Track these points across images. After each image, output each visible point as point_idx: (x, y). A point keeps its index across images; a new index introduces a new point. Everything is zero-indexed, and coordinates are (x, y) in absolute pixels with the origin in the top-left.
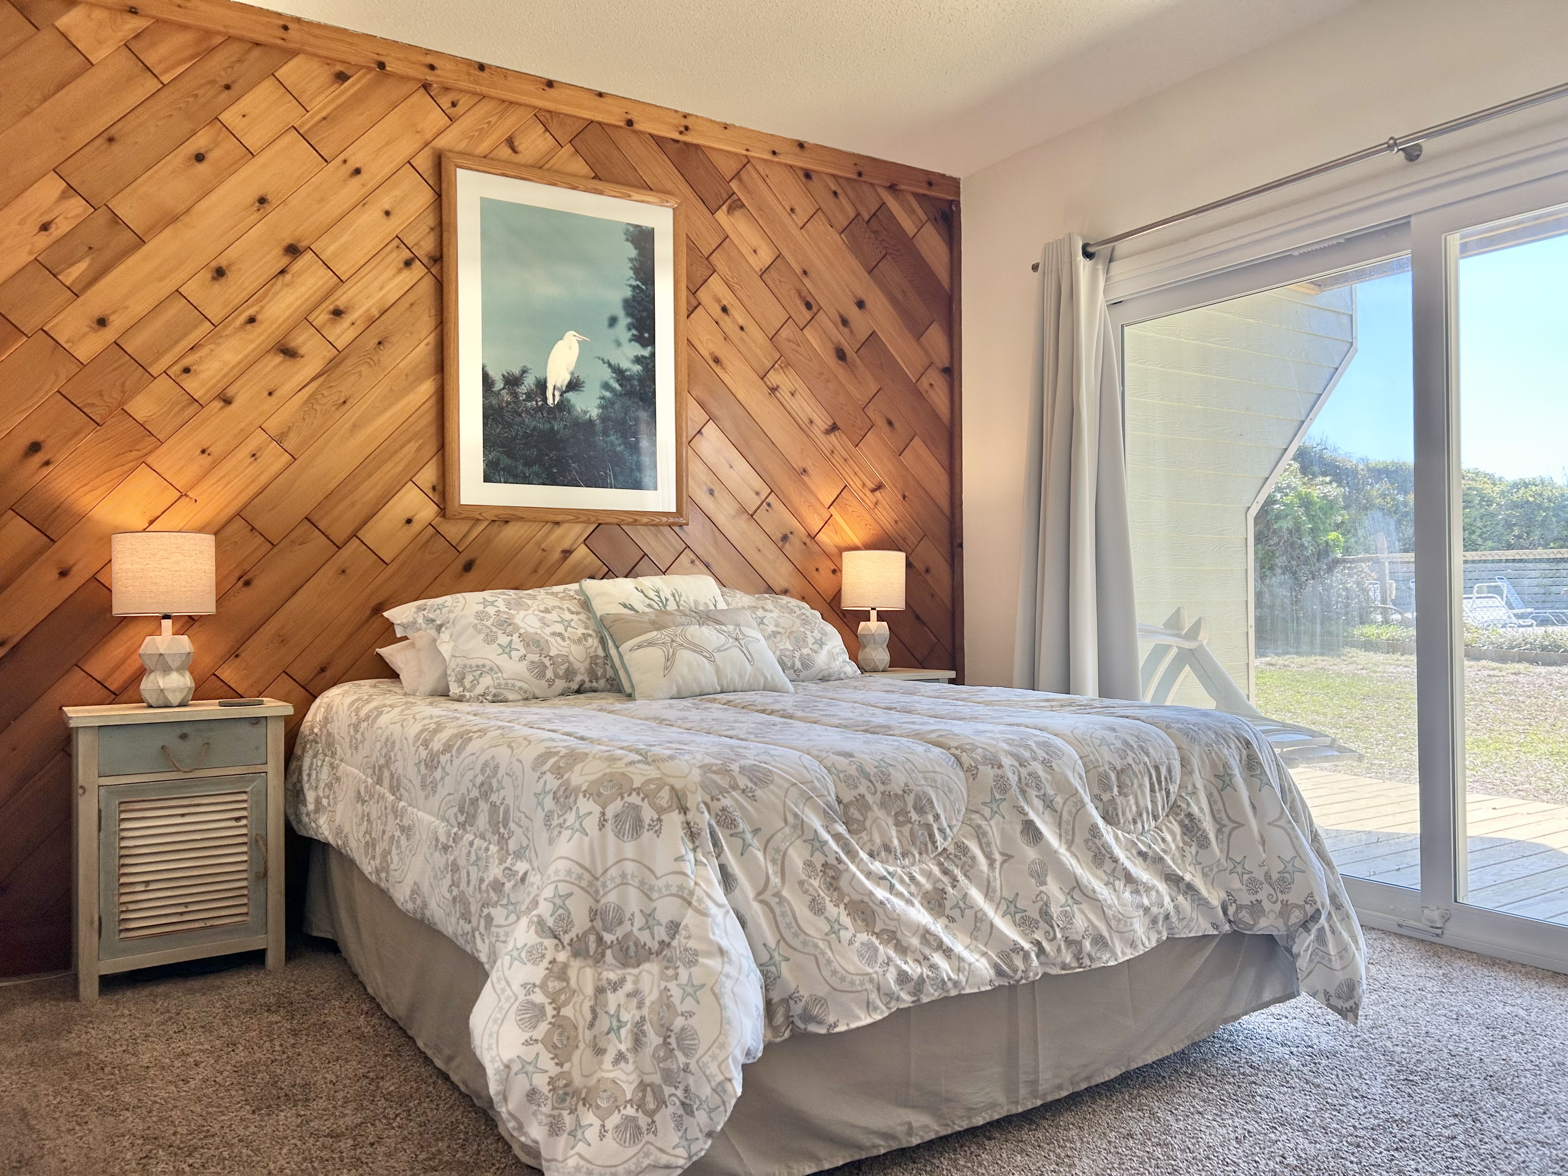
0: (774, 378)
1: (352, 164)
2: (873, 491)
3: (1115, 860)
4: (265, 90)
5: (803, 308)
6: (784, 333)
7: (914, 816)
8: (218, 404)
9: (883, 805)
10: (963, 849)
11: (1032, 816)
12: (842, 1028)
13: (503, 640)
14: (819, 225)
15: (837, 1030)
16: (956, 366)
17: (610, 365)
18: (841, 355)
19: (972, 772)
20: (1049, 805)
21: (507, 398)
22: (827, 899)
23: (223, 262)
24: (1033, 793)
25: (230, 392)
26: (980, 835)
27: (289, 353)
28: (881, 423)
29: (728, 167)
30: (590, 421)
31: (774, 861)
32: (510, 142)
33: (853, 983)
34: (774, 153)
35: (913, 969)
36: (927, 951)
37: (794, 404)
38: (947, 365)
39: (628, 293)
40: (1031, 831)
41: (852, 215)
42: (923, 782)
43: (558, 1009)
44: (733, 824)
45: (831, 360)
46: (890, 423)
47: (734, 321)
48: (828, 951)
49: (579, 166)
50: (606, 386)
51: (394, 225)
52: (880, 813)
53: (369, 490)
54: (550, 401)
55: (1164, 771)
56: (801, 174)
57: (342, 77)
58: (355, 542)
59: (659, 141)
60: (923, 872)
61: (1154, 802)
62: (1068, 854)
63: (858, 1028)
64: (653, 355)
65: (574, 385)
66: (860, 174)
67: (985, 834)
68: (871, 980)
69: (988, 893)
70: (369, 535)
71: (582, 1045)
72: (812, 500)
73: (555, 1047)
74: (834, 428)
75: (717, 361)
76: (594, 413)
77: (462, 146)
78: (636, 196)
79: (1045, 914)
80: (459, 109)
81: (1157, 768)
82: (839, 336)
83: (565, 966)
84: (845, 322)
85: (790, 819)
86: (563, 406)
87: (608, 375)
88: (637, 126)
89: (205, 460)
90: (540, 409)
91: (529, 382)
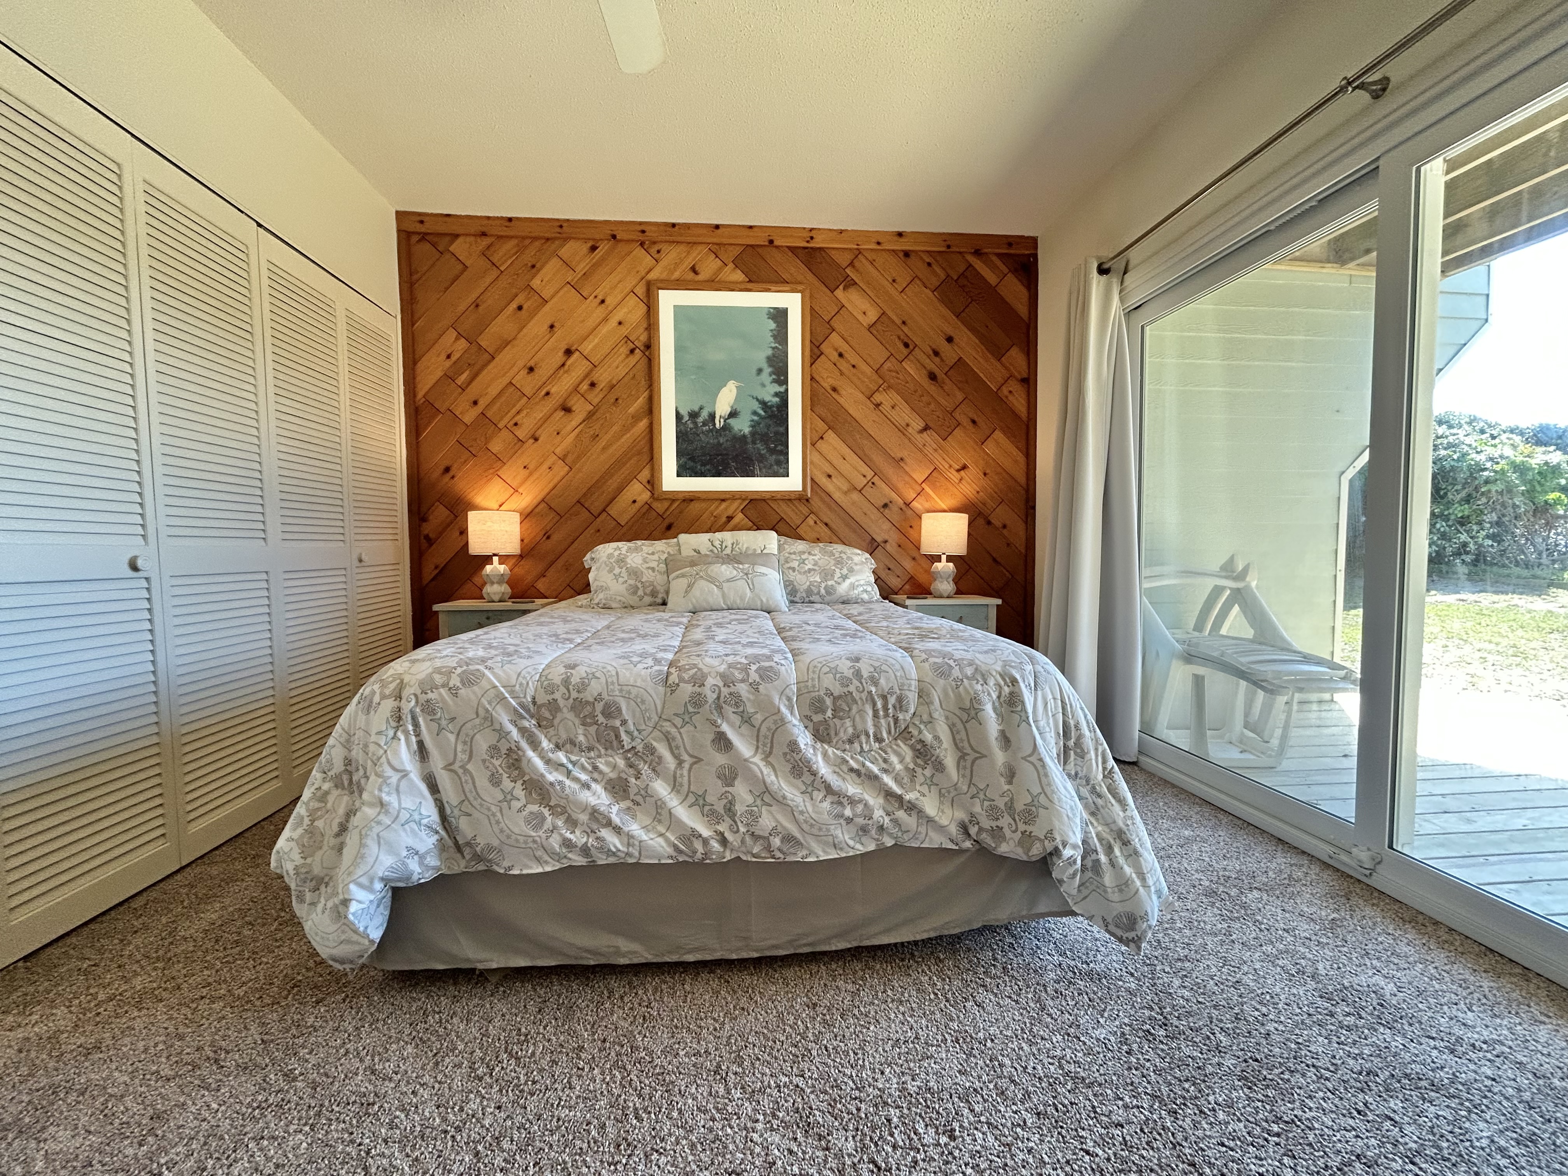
0: (878, 398)
1: (600, 297)
2: (958, 471)
3: (814, 774)
4: (553, 265)
5: (901, 346)
6: (886, 366)
7: (601, 719)
8: (532, 441)
9: (573, 708)
10: (652, 750)
11: (725, 728)
12: (516, 872)
13: (617, 571)
14: (917, 287)
15: (511, 872)
16: (1032, 377)
17: (757, 400)
18: (932, 377)
19: (672, 689)
20: (746, 720)
21: (691, 426)
22: (505, 775)
23: (532, 363)
24: (729, 710)
25: (537, 435)
26: (668, 739)
27: (567, 410)
28: (965, 422)
29: (843, 259)
30: (744, 436)
31: (465, 743)
32: (694, 270)
33: (517, 841)
34: (879, 243)
35: (578, 838)
36: (595, 826)
37: (894, 415)
38: (1025, 376)
39: (770, 352)
40: (722, 742)
41: (943, 276)
42: (617, 693)
43: (312, 821)
44: (433, 712)
45: (925, 382)
46: (974, 422)
47: (848, 362)
48: (499, 814)
49: (739, 276)
50: (755, 413)
51: (624, 331)
52: (570, 716)
53: (613, 484)
54: (717, 426)
55: (892, 700)
56: (901, 255)
57: (594, 248)
58: (604, 514)
59: (792, 249)
60: (607, 764)
61: (876, 726)
62: (762, 764)
63: (528, 875)
64: (787, 390)
65: (733, 414)
66: (949, 247)
67: (674, 739)
68: (534, 842)
69: (675, 786)
70: (613, 510)
71: (325, 848)
72: (907, 478)
73: (304, 846)
74: (926, 428)
75: (834, 389)
76: (747, 430)
77: (664, 276)
78: (773, 288)
79: (730, 810)
80: (663, 254)
81: (884, 698)
82: (931, 365)
83: (327, 793)
84: (936, 353)
85: (482, 712)
86: (726, 428)
87: (756, 406)
88: (776, 243)
89: (526, 472)
90: (711, 431)
91: (704, 414)
